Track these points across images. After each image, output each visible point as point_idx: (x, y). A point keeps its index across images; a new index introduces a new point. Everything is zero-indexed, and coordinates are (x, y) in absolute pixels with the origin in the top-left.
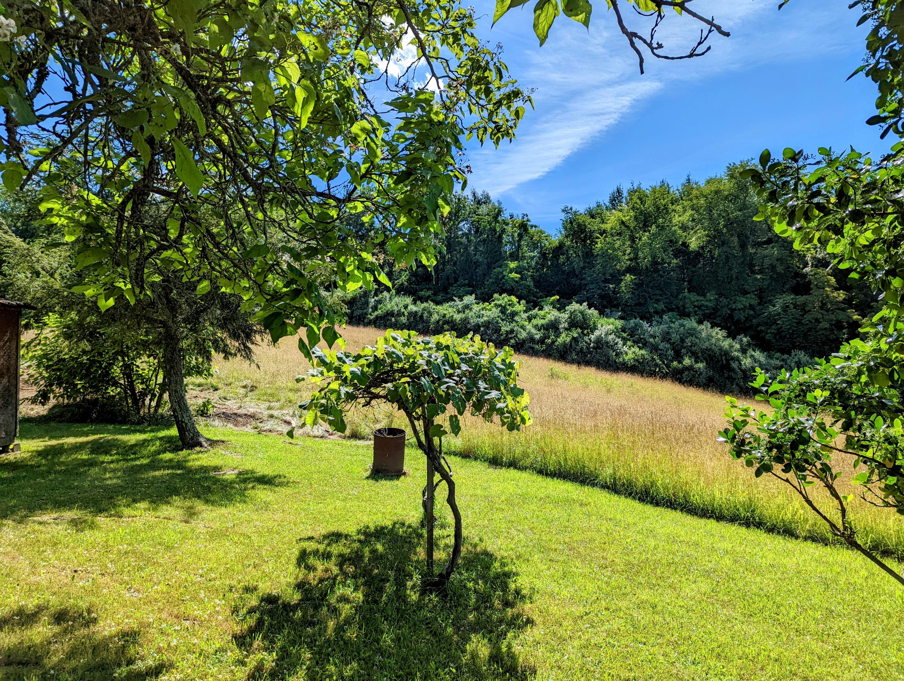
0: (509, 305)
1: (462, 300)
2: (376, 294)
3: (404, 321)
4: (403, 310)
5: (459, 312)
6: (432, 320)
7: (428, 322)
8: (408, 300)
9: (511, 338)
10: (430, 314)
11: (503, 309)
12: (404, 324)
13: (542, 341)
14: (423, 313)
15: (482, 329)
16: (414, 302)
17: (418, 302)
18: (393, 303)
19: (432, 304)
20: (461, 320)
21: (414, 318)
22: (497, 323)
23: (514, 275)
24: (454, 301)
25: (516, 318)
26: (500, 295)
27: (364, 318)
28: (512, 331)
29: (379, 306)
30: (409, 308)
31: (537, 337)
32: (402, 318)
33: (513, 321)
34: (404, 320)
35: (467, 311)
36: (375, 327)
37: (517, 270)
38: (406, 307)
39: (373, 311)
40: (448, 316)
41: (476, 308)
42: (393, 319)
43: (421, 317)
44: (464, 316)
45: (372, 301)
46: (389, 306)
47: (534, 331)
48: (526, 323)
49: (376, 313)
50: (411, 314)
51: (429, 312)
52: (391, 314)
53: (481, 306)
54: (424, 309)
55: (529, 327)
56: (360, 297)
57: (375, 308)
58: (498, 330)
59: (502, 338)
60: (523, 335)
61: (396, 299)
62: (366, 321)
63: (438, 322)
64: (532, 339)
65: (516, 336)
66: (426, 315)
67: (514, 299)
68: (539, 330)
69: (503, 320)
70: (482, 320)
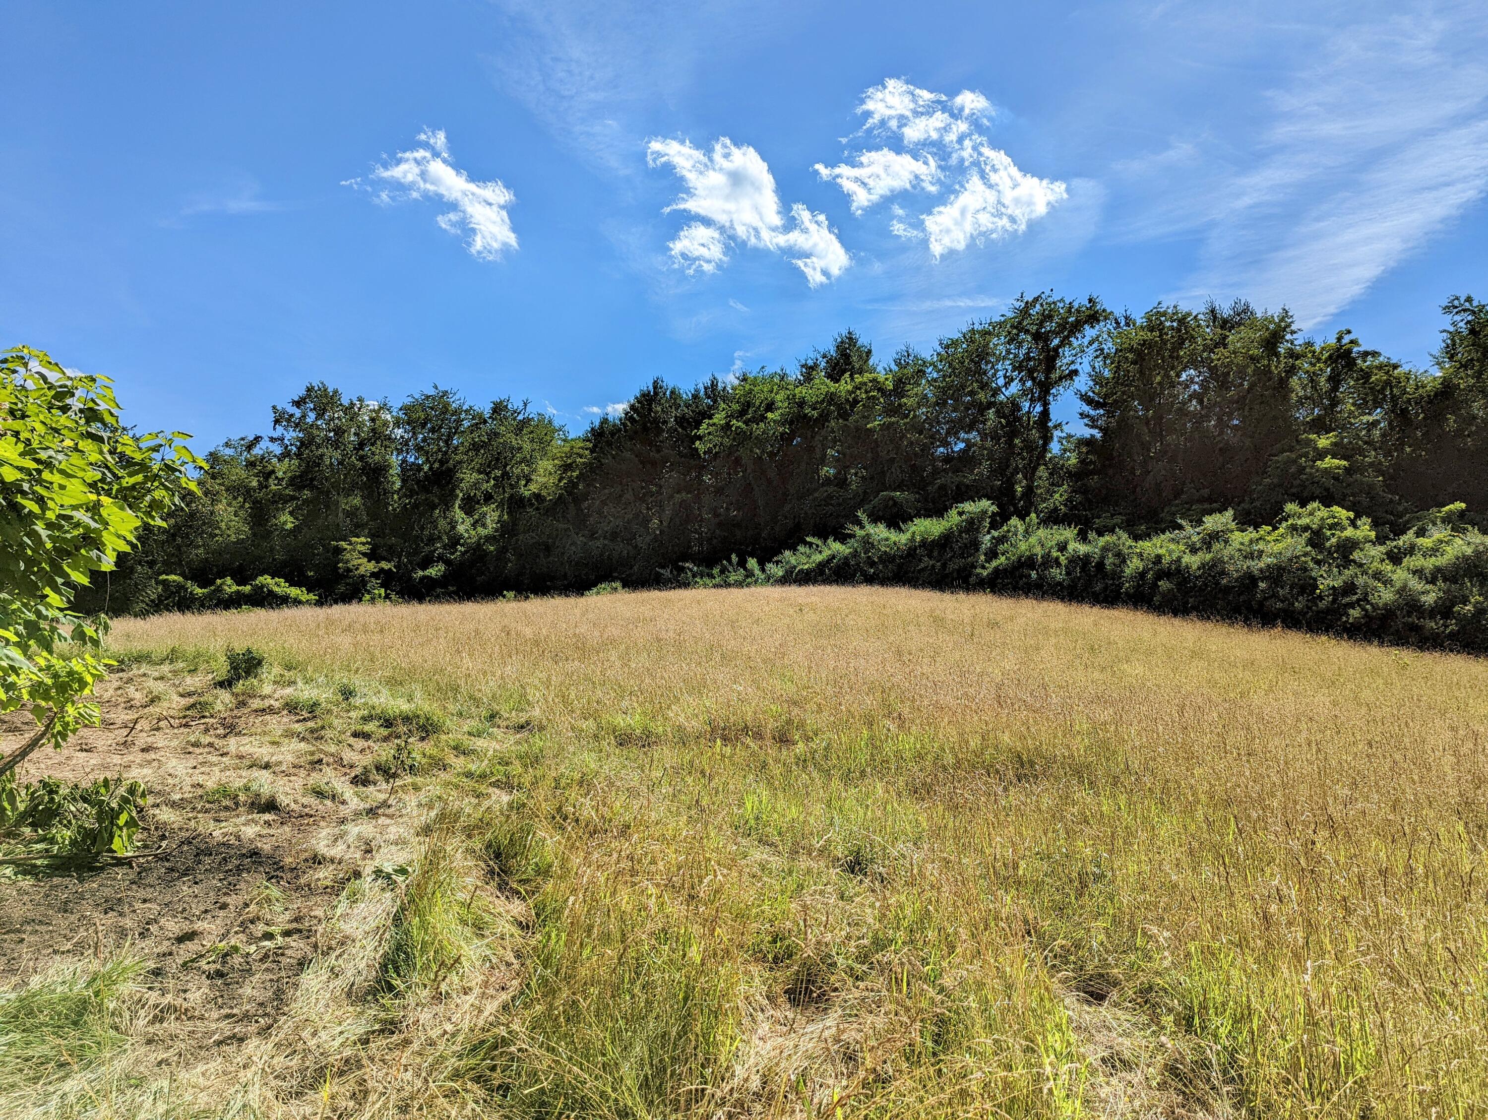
0: (1332, 527)
1: (1200, 522)
2: (994, 526)
3: (1059, 578)
4: (1055, 554)
5: (1194, 550)
6: (1128, 571)
7: (1117, 575)
8: (1068, 533)
9: (1352, 605)
10: (1122, 559)
11: (1316, 539)
12: (1060, 584)
13: (1444, 610)
14: (1103, 558)
15: (1262, 585)
16: (1083, 537)
17: (1092, 535)
18: (1033, 540)
19: (1125, 536)
20: (1203, 566)
21: (1083, 569)
22: (1305, 570)
23: (1329, 462)
24: (1180, 527)
25: (1356, 555)
26: (1303, 505)
27: (970, 575)
28: (1349, 588)
29: (1001, 548)
30: (1071, 547)
31: (1430, 599)
32: (1055, 571)
33: (1347, 562)
34: (1057, 574)
35: (1216, 546)
36: (993, 591)
37: (1336, 451)
38: (1062, 547)
39: (989, 560)
40: (1166, 560)
41: (1239, 538)
42: (1034, 574)
43: (1101, 565)
44: (1208, 557)
45: (986, 540)
46: (1023, 546)
47: (1416, 585)
48: (1388, 567)
49: (994, 563)
50: (1074, 560)
51: (1119, 554)
52: (1029, 562)
53: (1251, 534)
54: (1105, 549)
55: (1399, 575)
56: (961, 532)
57: (992, 554)
58: (1308, 586)
59: (1322, 605)
60: (1386, 596)
61: (1042, 533)
62: (973, 580)
63: (1142, 575)
64: (1412, 605)
65: (1365, 598)
66: (1110, 560)
67: (1342, 514)
68: (1433, 581)
69: (1318, 562)
70: (1262, 565)
